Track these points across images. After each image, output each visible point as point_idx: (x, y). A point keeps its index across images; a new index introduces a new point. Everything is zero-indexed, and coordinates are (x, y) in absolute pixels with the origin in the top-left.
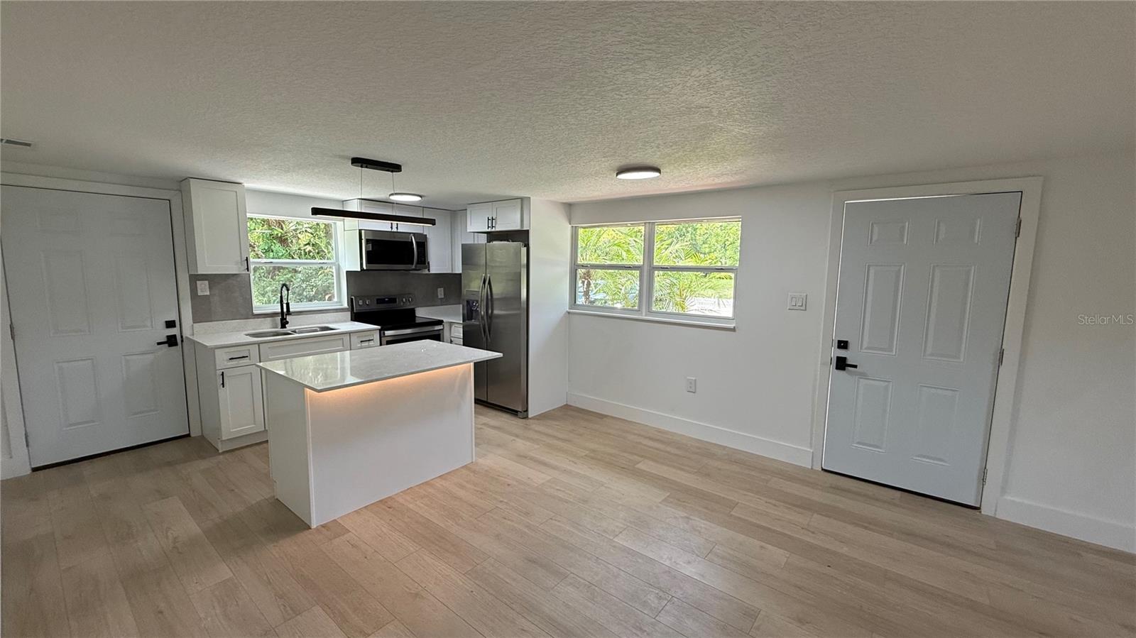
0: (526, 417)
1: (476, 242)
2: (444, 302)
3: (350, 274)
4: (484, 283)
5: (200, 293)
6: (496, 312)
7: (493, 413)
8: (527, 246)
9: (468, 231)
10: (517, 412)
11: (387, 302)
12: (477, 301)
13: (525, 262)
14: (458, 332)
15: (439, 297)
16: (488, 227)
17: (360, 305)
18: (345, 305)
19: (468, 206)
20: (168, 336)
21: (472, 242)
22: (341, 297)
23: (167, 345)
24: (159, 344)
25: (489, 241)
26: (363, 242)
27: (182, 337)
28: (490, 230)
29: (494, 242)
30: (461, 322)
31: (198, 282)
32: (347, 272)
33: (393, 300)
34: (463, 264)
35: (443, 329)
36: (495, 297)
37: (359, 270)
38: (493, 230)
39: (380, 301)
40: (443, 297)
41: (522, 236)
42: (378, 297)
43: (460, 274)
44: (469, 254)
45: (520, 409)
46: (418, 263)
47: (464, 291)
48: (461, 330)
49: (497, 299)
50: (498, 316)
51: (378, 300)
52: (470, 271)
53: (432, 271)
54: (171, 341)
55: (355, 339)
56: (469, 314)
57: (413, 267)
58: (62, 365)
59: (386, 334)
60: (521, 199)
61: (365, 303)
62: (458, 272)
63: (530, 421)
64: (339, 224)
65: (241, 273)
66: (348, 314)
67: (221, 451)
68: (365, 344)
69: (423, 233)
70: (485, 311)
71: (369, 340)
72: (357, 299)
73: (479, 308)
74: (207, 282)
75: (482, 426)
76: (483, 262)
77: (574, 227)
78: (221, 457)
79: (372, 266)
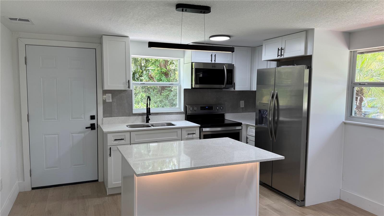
0: (303, 206)
1: (268, 67)
2: (245, 110)
3: (185, 90)
4: (273, 97)
5: (107, 101)
6: (281, 119)
7: (276, 197)
8: (310, 68)
9: (263, 60)
10: (296, 200)
11: (208, 109)
12: (267, 111)
14: (252, 132)
15: (241, 107)
16: (278, 55)
17: (189, 112)
18: (182, 110)
19: (264, 41)
20: (91, 124)
21: (266, 68)
22: (180, 105)
23: (90, 129)
24: (87, 128)
25: (278, 66)
26: (194, 70)
27: (97, 125)
28: (279, 57)
29: (282, 67)
30: (254, 125)
31: (106, 94)
33: (210, 108)
34: (257, 85)
35: (241, 129)
36: (280, 108)
37: (191, 88)
38: (282, 57)
39: (203, 108)
40: (243, 106)
41: (305, 61)
43: (256, 91)
44: (263, 76)
45: (298, 199)
46: (227, 84)
47: (257, 103)
48: (254, 131)
49: (283, 110)
50: (283, 122)
51: (201, 107)
52: (263, 89)
54: (92, 127)
55: (185, 132)
56: (260, 120)
57: (224, 86)
58: (46, 136)
59: (203, 131)
60: (306, 31)
61: (193, 109)
62: (254, 90)
63: (306, 210)
64: (182, 60)
65: (127, 89)
66: (183, 116)
67: (108, 194)
68: (190, 136)
69: (230, 62)
70: (272, 118)
71: (193, 134)
72: (189, 106)
73: (268, 115)
74: (110, 95)
75: (266, 208)
76: (272, 83)
77: (353, 52)
78: (107, 198)
79: (198, 86)
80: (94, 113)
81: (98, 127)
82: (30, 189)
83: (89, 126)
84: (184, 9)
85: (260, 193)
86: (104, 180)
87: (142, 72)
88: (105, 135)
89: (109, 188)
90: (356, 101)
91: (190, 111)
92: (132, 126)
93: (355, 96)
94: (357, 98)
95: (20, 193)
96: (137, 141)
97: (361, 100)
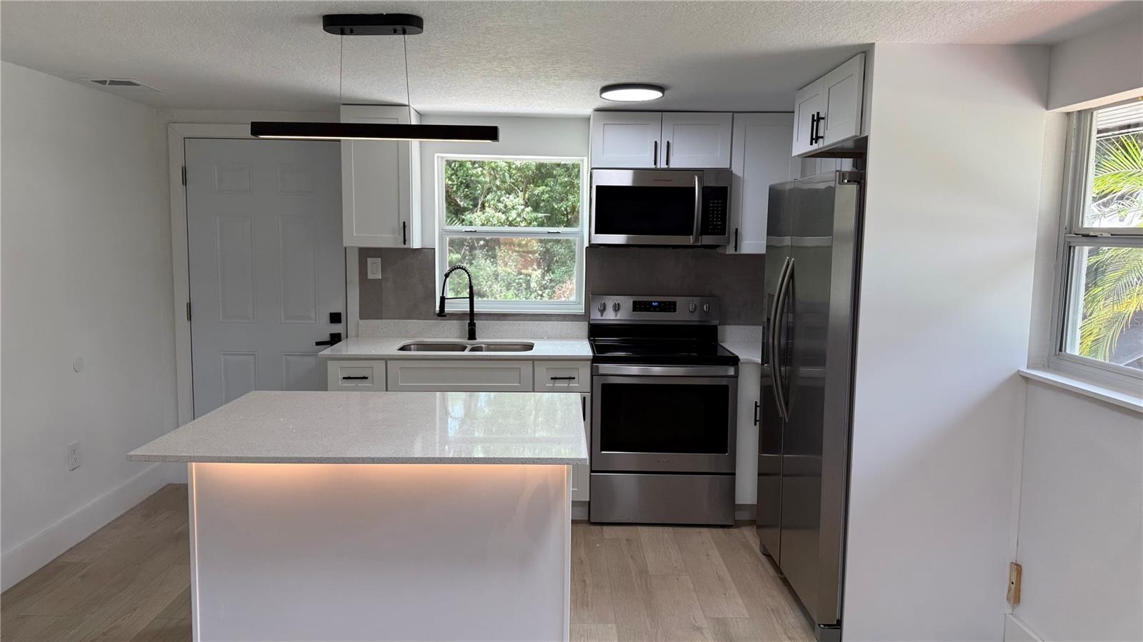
5: (370, 276)
9: (794, 153)
17: (595, 317)
18: (583, 310)
20: (331, 335)
22: (581, 295)
24: (317, 343)
27: (347, 337)
28: (815, 146)
31: (368, 259)
32: (586, 249)
34: (768, 234)
39: (640, 306)
42: (639, 298)
43: (764, 256)
46: (703, 233)
47: (766, 293)
51: (635, 303)
53: (743, 250)
54: (335, 342)
55: (543, 373)
57: (693, 240)
59: (603, 371)
60: (863, 52)
64: (586, 161)
65: (400, 246)
68: (560, 384)
71: (570, 378)
74: (378, 260)
80: (339, 308)
83: (326, 338)
91: (599, 313)
96: (403, 385)
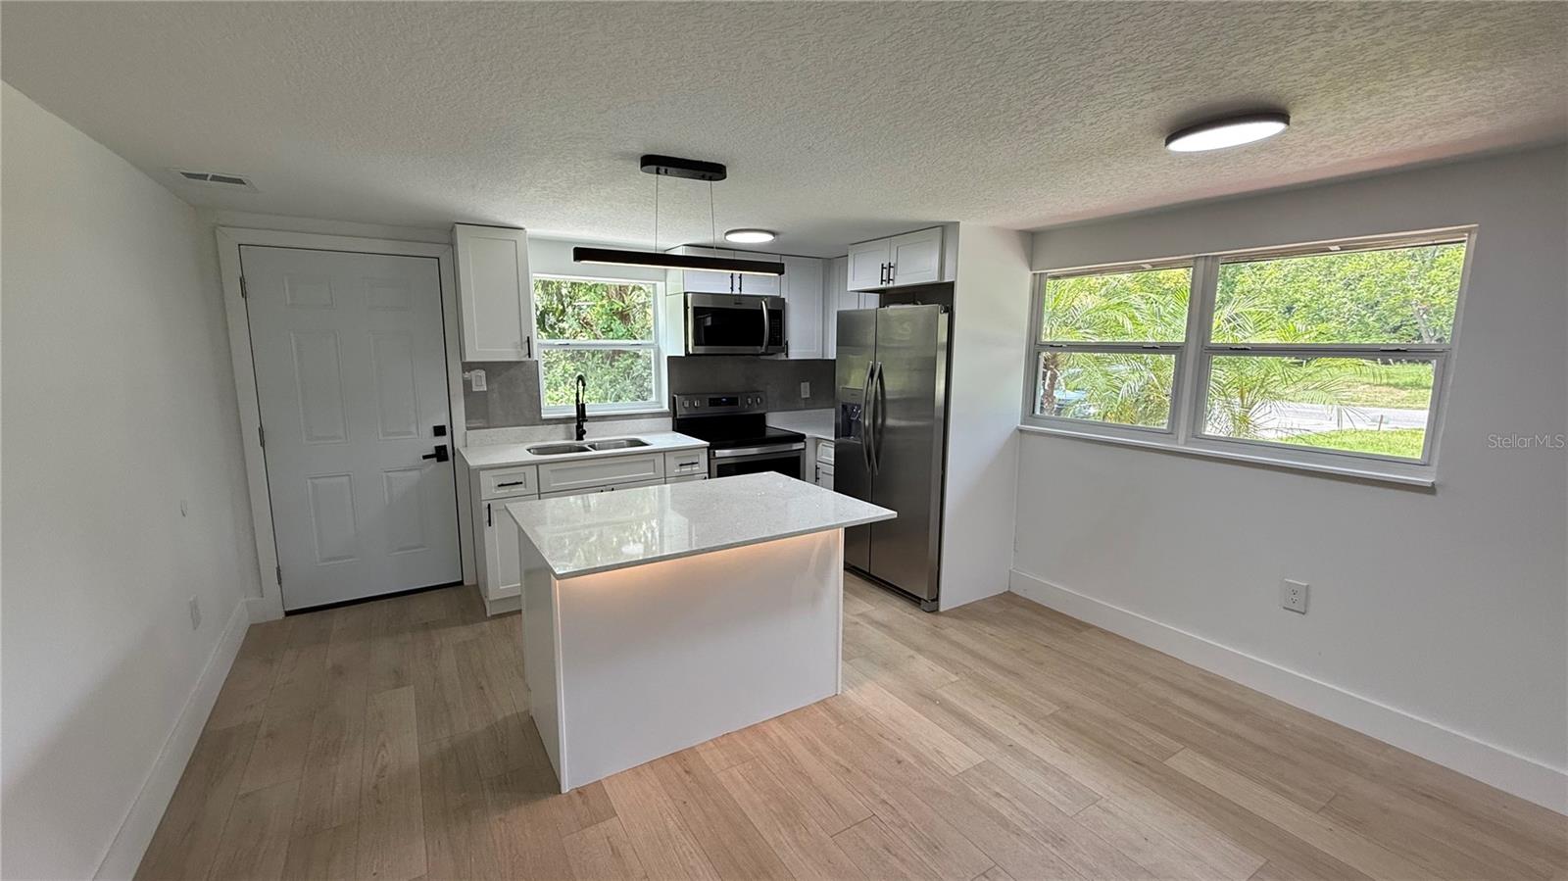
0: (935, 611)
1: (862, 308)
2: (811, 403)
3: (672, 359)
4: (872, 375)
5: (475, 388)
6: (890, 422)
7: (879, 594)
8: (949, 310)
9: (849, 289)
10: (920, 599)
11: (726, 403)
12: (859, 407)
13: (945, 340)
14: (827, 455)
15: (803, 396)
16: (882, 281)
17: (682, 412)
18: (666, 408)
19: (850, 247)
20: (436, 447)
21: (856, 308)
22: (660, 396)
23: (435, 459)
24: (425, 457)
25: (883, 305)
26: (690, 310)
27: (453, 448)
28: (884, 285)
29: (891, 307)
30: (833, 439)
31: (472, 372)
32: (669, 357)
33: (732, 401)
34: (837, 345)
35: (804, 449)
36: (888, 397)
37: (683, 355)
38: (891, 285)
39: (714, 402)
40: (808, 396)
41: (940, 294)
42: (711, 396)
44: (848, 327)
45: (925, 597)
46: (770, 343)
47: (839, 387)
48: (833, 450)
49: (894, 401)
50: (893, 430)
51: (710, 399)
52: (851, 356)
53: (792, 357)
54: (441, 454)
55: (672, 462)
56: (844, 428)
57: (763, 350)
58: (316, 481)
59: (717, 455)
60: (941, 226)
61: (692, 404)
62: (830, 358)
63: (942, 620)
64: (660, 285)
65: (524, 359)
66: (670, 420)
67: (488, 615)
68: (687, 469)
69: (776, 294)
70: (871, 421)
71: (693, 463)
72: (682, 398)
73: (862, 416)
74: (482, 373)
75: (858, 620)
76: (871, 340)
77: (1038, 276)
78: (487, 624)
79: (701, 350)
80: (443, 421)
81: (454, 454)
82: (282, 616)
83: (432, 451)
84: (663, 169)
85: (845, 588)
86: (477, 581)
87: (563, 311)
88: (473, 474)
89: (490, 599)
90: (1044, 379)
91: (683, 409)
92: (541, 451)
93: (1041, 369)
94: (1045, 374)
95: (253, 627)
96: (555, 485)
97: (1054, 377)
